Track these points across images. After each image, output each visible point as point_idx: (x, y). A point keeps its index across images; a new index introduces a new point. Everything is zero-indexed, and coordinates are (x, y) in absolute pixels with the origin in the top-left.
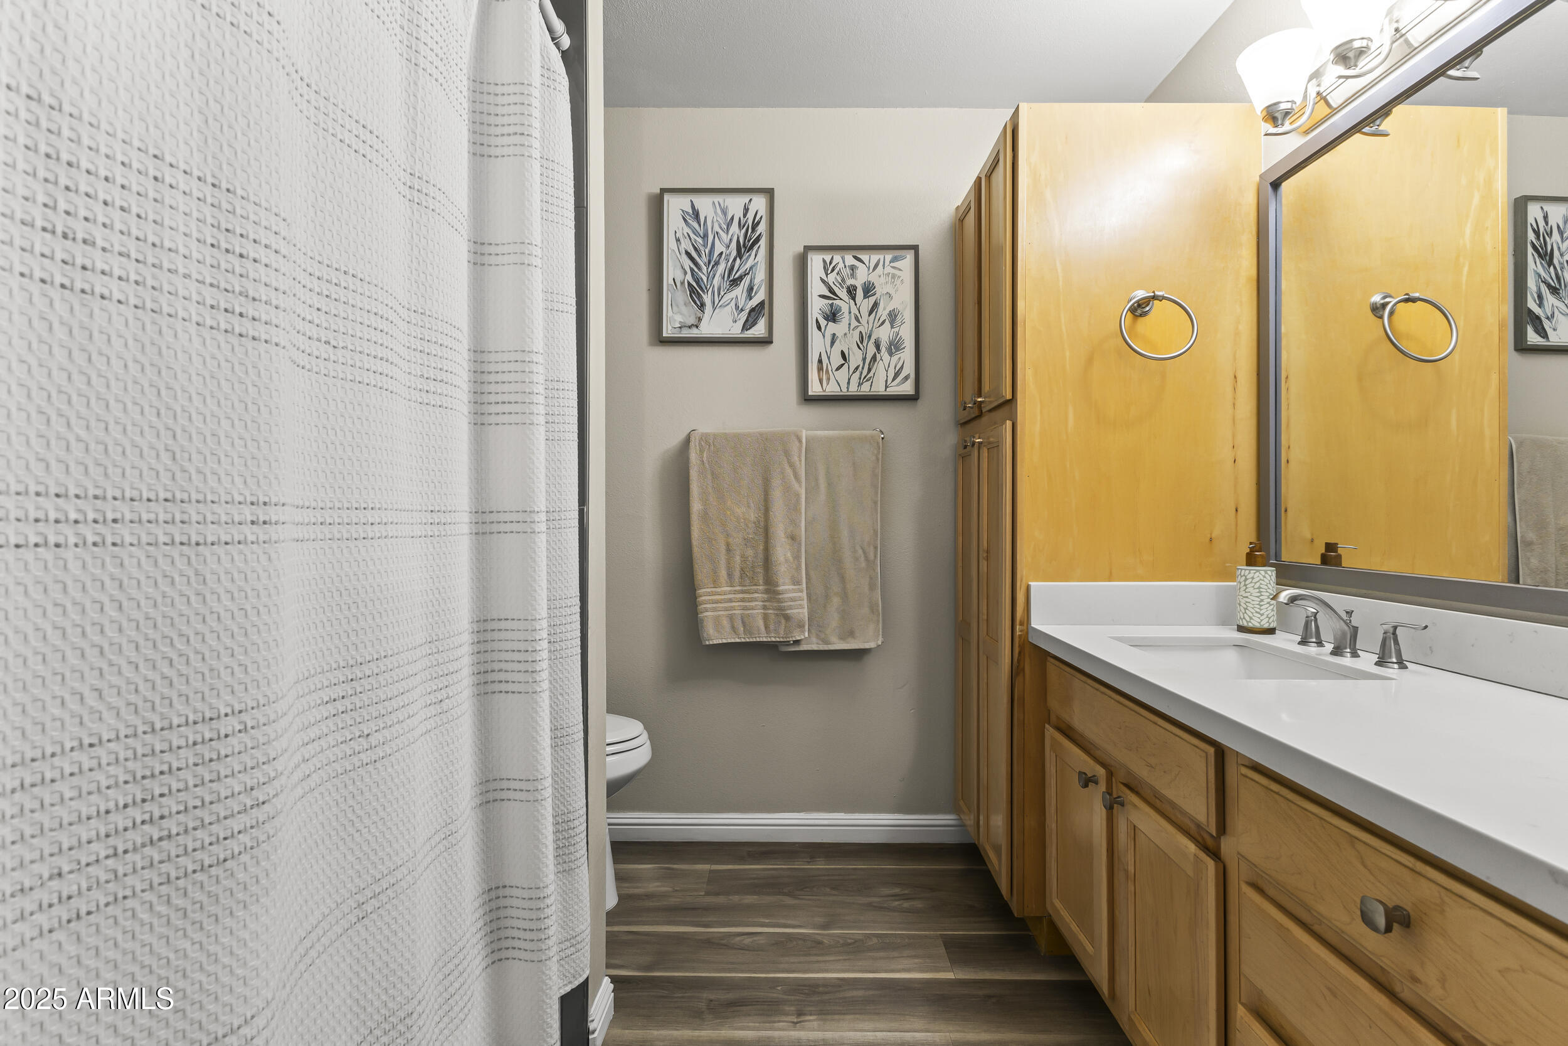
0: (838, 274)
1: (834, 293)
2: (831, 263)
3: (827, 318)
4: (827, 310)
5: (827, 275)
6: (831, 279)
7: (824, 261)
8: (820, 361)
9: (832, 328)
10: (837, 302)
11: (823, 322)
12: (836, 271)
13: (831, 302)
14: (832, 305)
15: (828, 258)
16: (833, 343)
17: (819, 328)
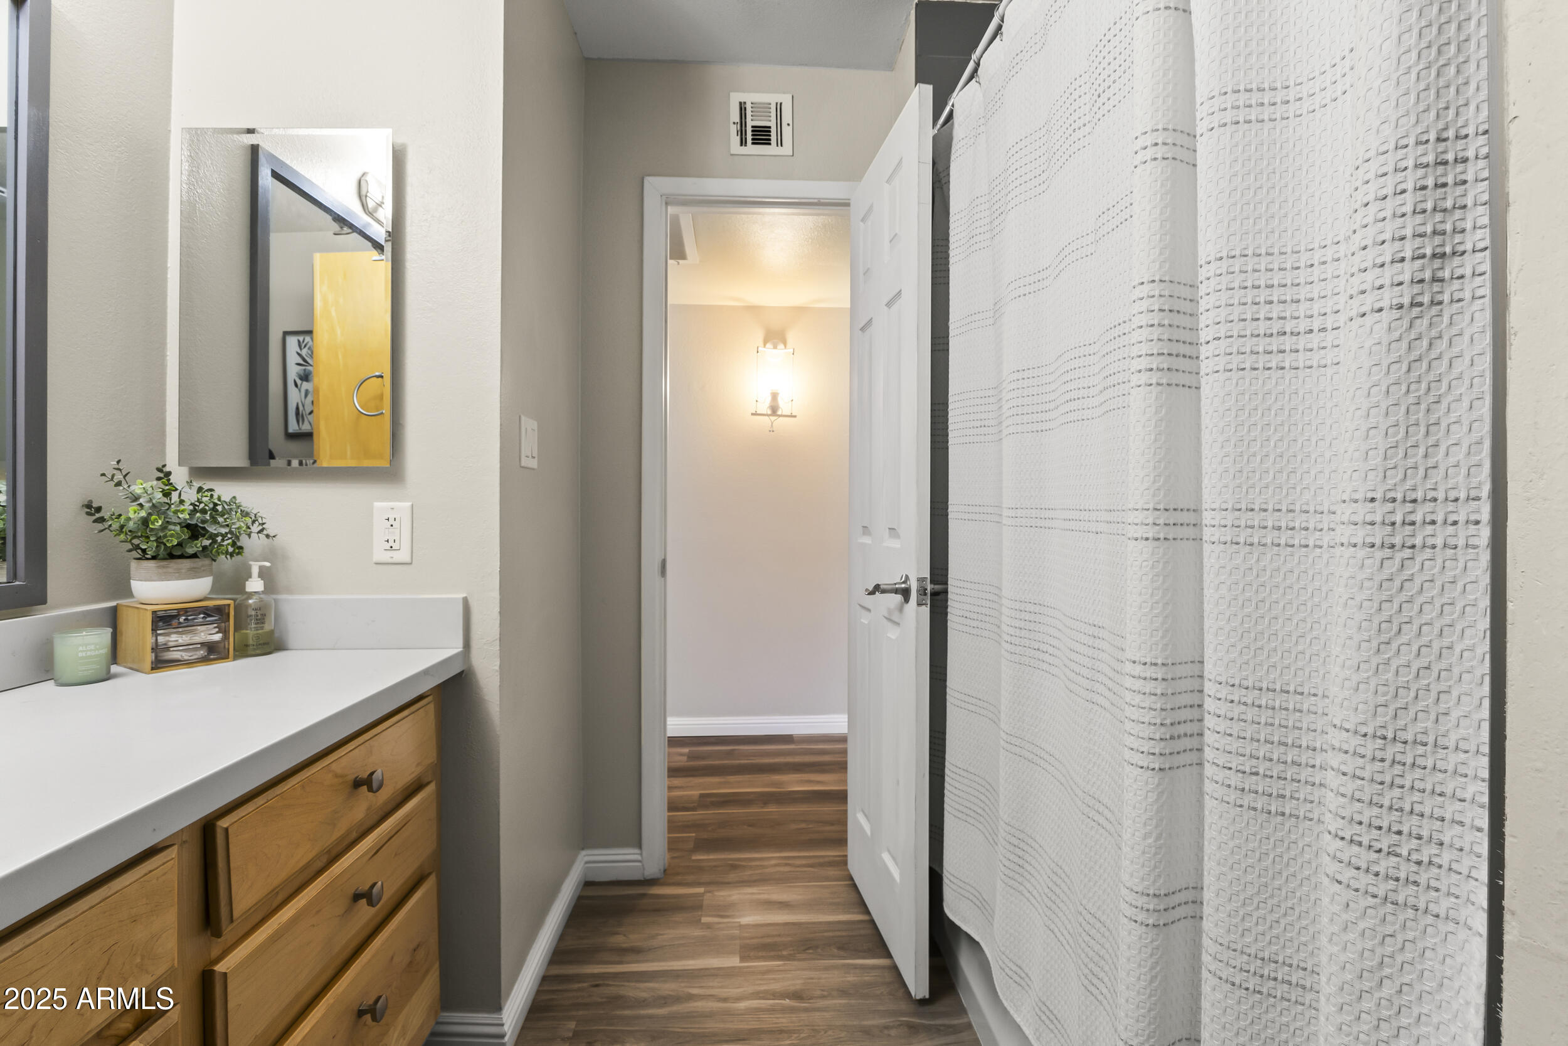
0: (309, 349)
1: (304, 360)
2: (303, 342)
3: (301, 379)
4: (302, 373)
5: (301, 349)
6: (304, 352)
7: (299, 341)
8: (297, 408)
9: (305, 386)
10: (309, 368)
11: (299, 382)
12: (308, 346)
13: (304, 368)
14: (305, 370)
15: (301, 339)
16: (306, 396)
17: (296, 385)
